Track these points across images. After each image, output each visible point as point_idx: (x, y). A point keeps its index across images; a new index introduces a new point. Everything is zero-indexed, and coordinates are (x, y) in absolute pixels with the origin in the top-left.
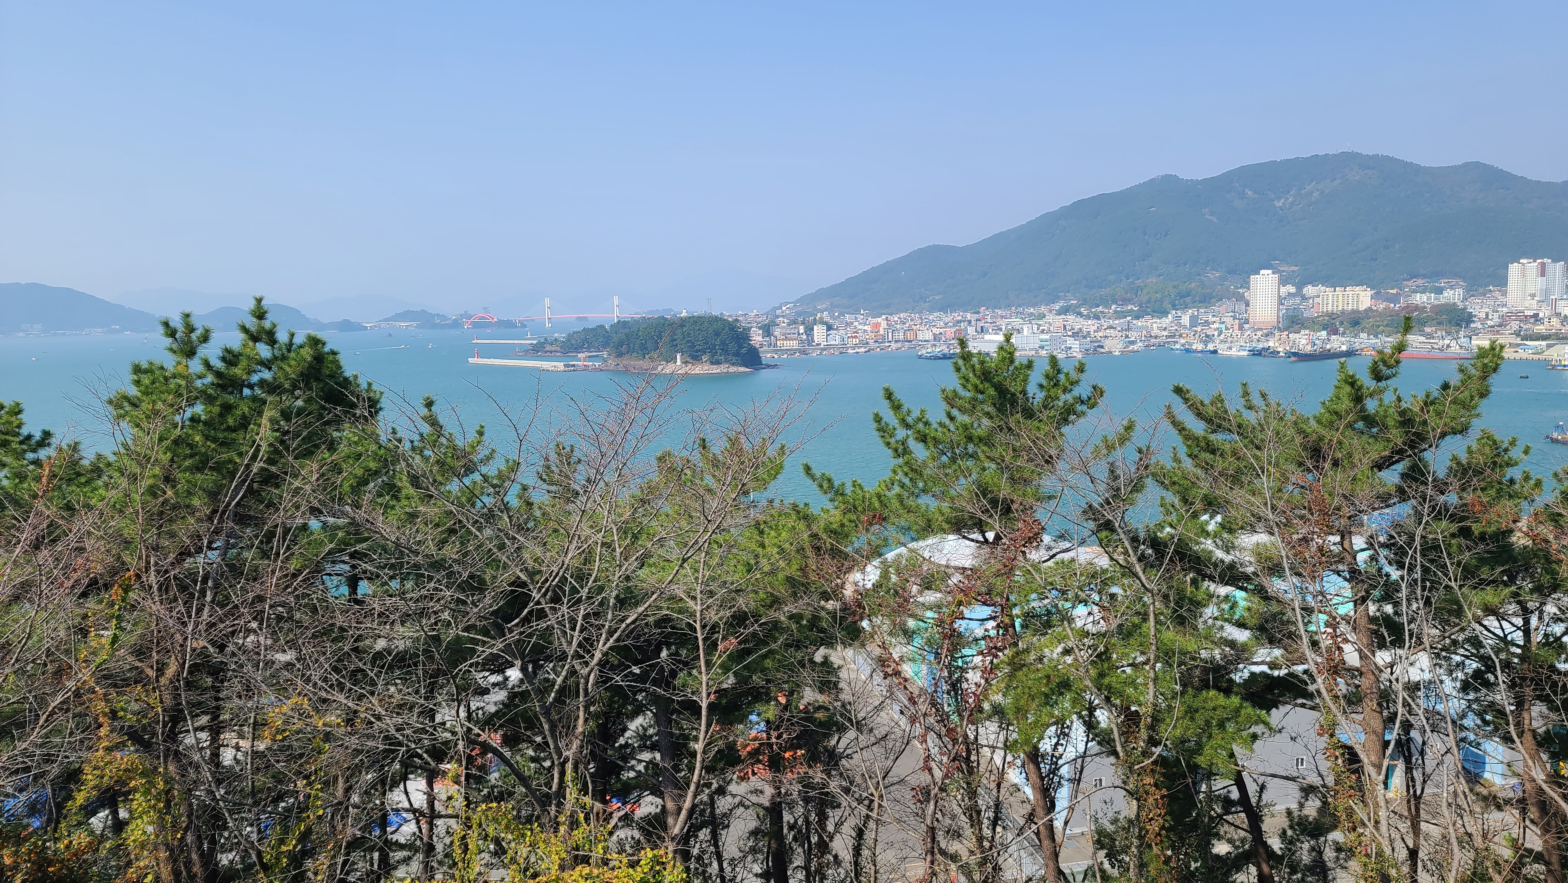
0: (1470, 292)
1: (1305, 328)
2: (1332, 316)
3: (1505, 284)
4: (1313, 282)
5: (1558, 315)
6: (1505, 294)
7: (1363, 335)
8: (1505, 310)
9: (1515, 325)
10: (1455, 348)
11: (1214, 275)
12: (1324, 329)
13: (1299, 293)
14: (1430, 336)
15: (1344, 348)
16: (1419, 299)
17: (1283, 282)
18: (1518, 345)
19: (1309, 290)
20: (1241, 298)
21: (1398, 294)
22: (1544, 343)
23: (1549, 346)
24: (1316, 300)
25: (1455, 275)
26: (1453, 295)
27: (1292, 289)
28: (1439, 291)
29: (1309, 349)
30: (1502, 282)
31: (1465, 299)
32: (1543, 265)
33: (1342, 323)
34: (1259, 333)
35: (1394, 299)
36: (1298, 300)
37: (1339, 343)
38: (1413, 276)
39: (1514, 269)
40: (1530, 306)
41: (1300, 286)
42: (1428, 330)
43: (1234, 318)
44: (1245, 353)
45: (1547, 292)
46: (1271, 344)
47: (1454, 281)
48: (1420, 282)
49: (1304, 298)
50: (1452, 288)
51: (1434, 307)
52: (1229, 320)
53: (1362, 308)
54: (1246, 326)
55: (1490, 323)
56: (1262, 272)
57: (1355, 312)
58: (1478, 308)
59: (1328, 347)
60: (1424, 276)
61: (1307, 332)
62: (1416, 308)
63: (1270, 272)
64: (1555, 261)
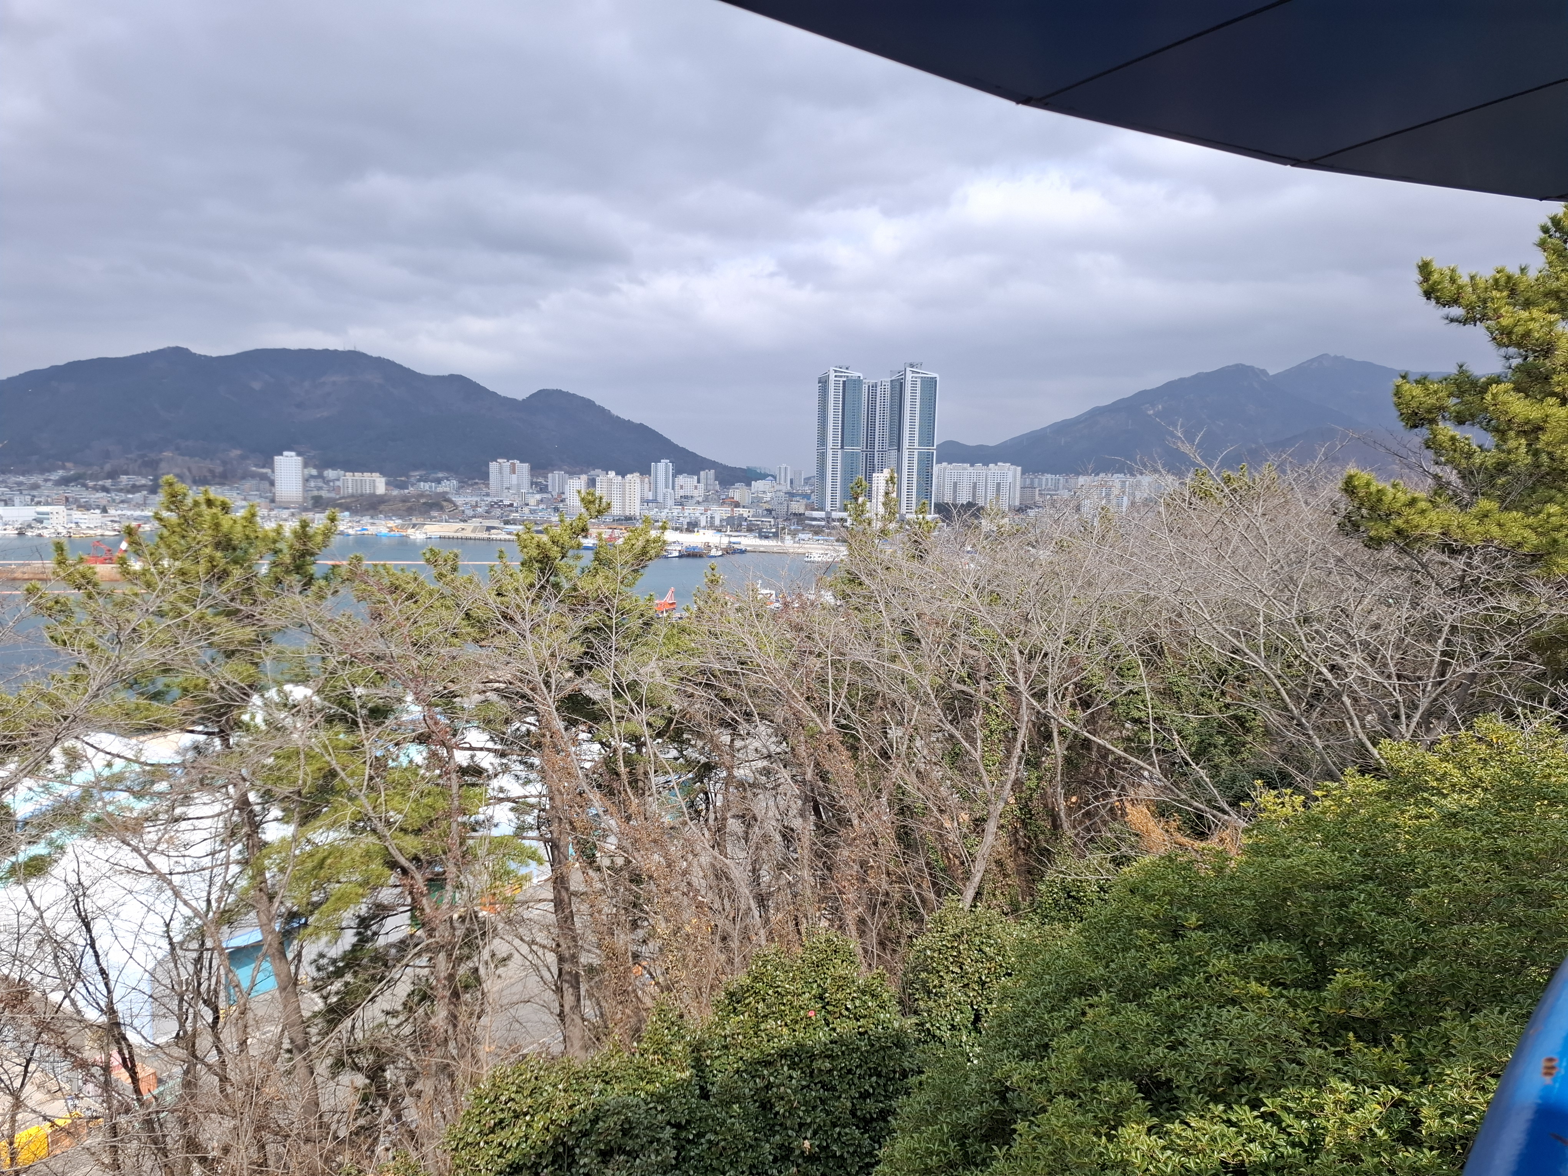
0: (461, 483)
2: (352, 497)
3: (488, 478)
4: (333, 465)
5: (527, 505)
6: (487, 485)
7: (381, 517)
8: (489, 499)
9: (497, 512)
11: (236, 453)
12: (347, 510)
13: (320, 476)
16: (424, 487)
17: (306, 465)
18: (502, 528)
19: (330, 474)
20: (264, 477)
21: (406, 482)
24: (337, 483)
25: (451, 468)
26: (447, 486)
27: (314, 472)
28: (438, 481)
30: (485, 476)
31: (459, 489)
32: (514, 464)
33: (362, 505)
35: (403, 486)
36: (320, 482)
38: (417, 467)
39: (493, 466)
40: (507, 497)
41: (321, 469)
42: (433, 514)
43: (260, 497)
45: (518, 486)
47: (449, 473)
48: (423, 472)
49: (326, 481)
50: (447, 479)
51: (436, 495)
52: (254, 499)
53: (379, 492)
54: (272, 505)
55: (479, 510)
56: (285, 453)
57: (373, 495)
60: (426, 468)
62: (423, 495)
63: (293, 454)
64: (522, 462)
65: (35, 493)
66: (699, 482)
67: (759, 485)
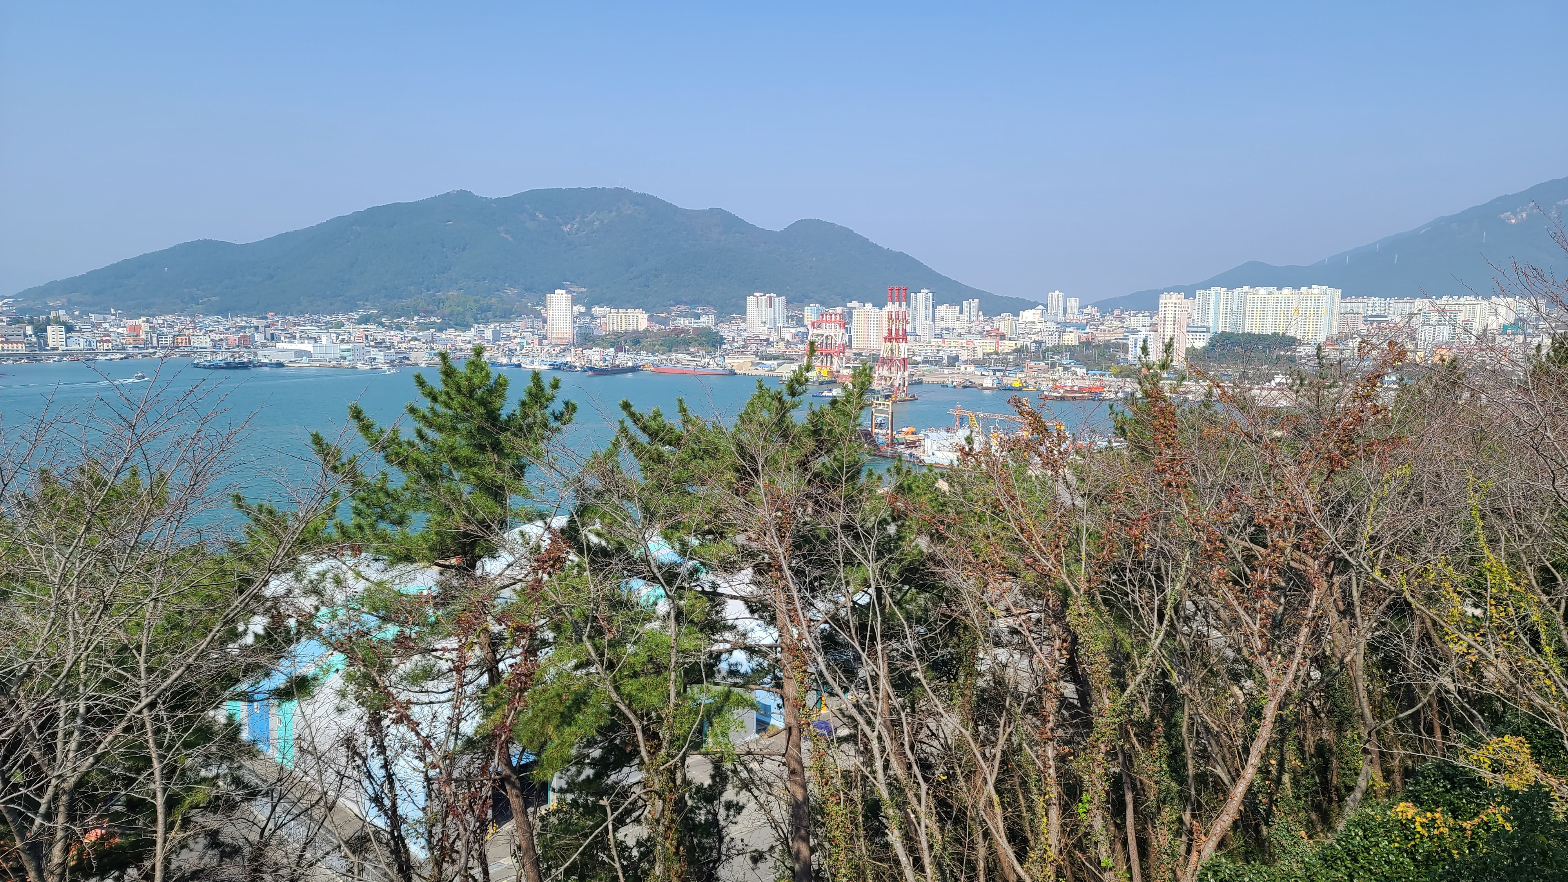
0: (720, 318)
1: (597, 345)
2: (617, 334)
3: (745, 313)
4: (600, 303)
5: (783, 339)
6: (744, 321)
7: (643, 353)
8: (746, 334)
9: (754, 347)
10: (713, 365)
11: (512, 292)
12: (612, 346)
13: (588, 313)
14: (693, 355)
15: (630, 364)
16: (683, 322)
17: (575, 302)
18: (758, 364)
19: (596, 310)
20: (538, 315)
21: (666, 318)
22: (775, 362)
23: (779, 365)
24: (603, 320)
25: (709, 303)
26: (707, 321)
27: (583, 309)
28: (697, 316)
29: (602, 365)
30: (742, 311)
31: (716, 324)
32: (770, 298)
33: (626, 342)
34: (557, 349)
35: (664, 321)
36: (588, 319)
37: (625, 360)
38: (678, 303)
39: (750, 299)
40: (763, 332)
41: (589, 307)
42: (692, 349)
43: (534, 334)
44: (547, 367)
45: (774, 320)
46: (569, 359)
47: (707, 309)
48: (683, 308)
49: (593, 318)
50: (706, 314)
51: (695, 330)
52: (529, 336)
53: (641, 328)
54: (545, 342)
55: (736, 345)
56: (557, 291)
57: (636, 332)
58: (727, 331)
59: (617, 363)
60: (686, 303)
61: (598, 349)
62: (682, 330)
63: (564, 291)
64: (778, 295)
65: (339, 331)
66: (961, 312)
67: (1028, 315)
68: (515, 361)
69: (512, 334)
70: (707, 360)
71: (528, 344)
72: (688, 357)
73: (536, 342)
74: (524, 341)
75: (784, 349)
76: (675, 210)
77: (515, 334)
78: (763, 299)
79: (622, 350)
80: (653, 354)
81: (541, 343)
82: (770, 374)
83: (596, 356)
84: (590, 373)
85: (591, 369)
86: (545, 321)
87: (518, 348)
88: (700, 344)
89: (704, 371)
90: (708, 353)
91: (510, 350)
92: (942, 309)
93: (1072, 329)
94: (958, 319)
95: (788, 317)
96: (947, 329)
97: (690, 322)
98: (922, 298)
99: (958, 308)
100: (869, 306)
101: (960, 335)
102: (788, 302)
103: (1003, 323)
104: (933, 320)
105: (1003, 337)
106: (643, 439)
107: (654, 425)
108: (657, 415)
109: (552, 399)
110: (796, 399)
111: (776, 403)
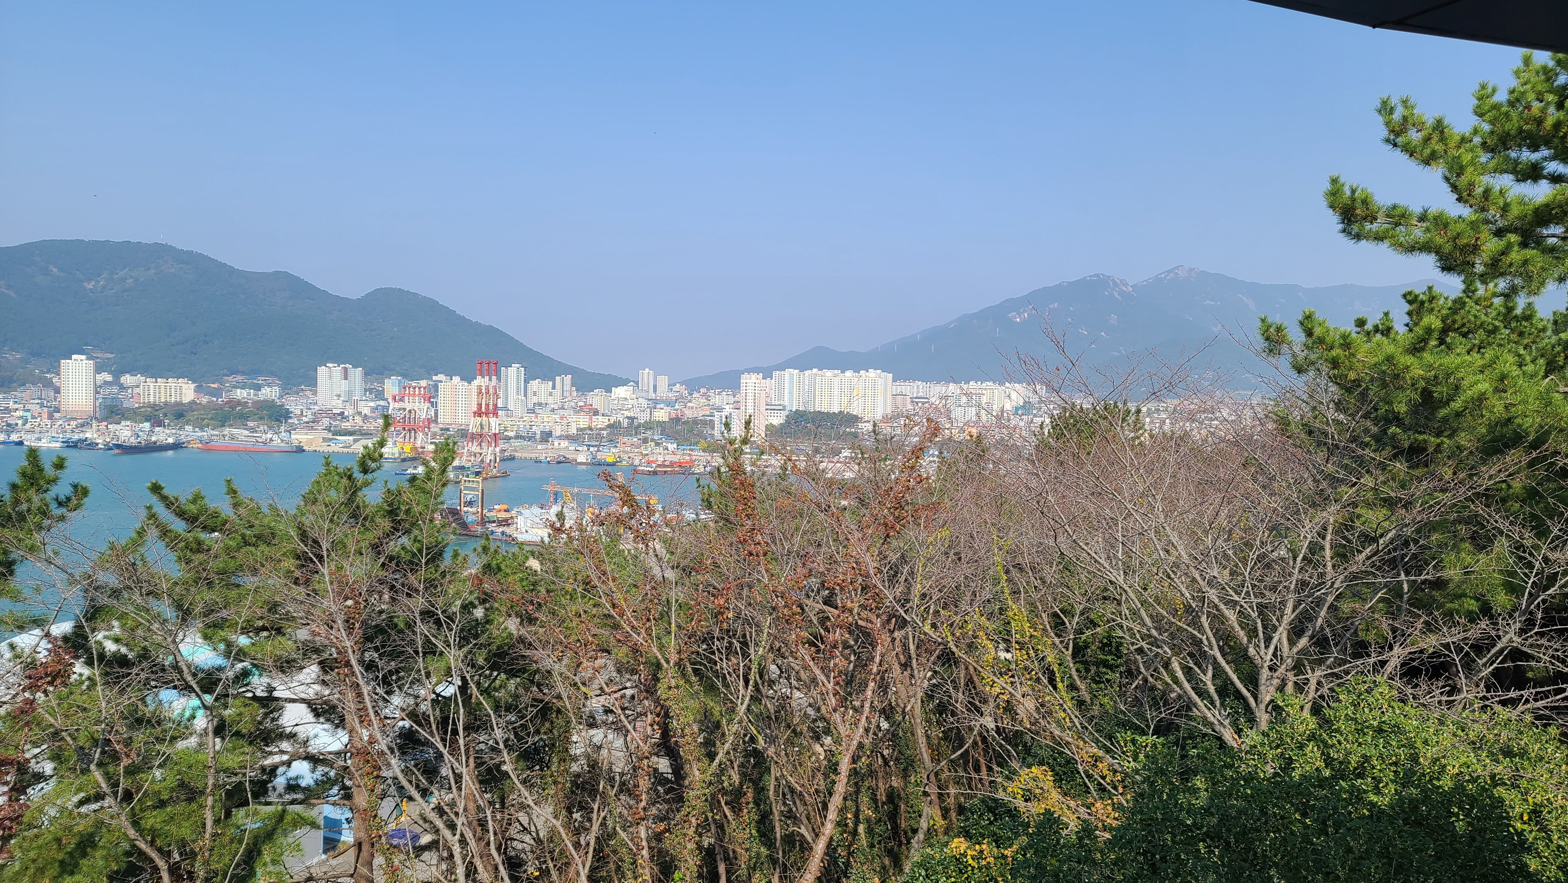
0: (286, 389)
1: (127, 419)
2: (154, 407)
3: (315, 385)
4: (132, 371)
5: (360, 413)
6: (315, 393)
7: (189, 428)
8: (317, 408)
9: (326, 422)
10: (277, 441)
11: (14, 357)
12: (147, 420)
13: (116, 382)
14: (253, 430)
15: (171, 440)
16: (240, 394)
17: (98, 369)
18: (331, 440)
19: (127, 379)
20: (49, 384)
21: (219, 389)
22: (351, 438)
23: (355, 441)
24: (136, 390)
25: (272, 374)
26: (270, 393)
27: (109, 378)
28: (258, 388)
29: (133, 441)
30: (312, 383)
31: (281, 397)
32: (346, 369)
33: (165, 415)
34: (73, 423)
35: (216, 393)
36: (115, 389)
37: (164, 435)
38: (233, 372)
39: (322, 371)
40: (337, 405)
41: (117, 374)
42: (251, 424)
43: (42, 405)
44: (58, 445)
45: (350, 393)
46: (88, 435)
47: (270, 380)
48: (239, 378)
49: (122, 388)
50: (269, 385)
51: (255, 403)
52: (35, 408)
53: (186, 400)
54: (57, 415)
55: (305, 419)
56: (74, 357)
57: (179, 404)
58: (294, 405)
59: (154, 439)
60: (243, 373)
61: (128, 423)
62: (239, 403)
63: (83, 357)
64: (355, 367)
66: (554, 388)
67: (620, 392)
68: (14, 437)
69: (11, 405)
70: (269, 436)
71: (33, 417)
72: (246, 433)
73: (45, 416)
74: (29, 414)
75: (361, 424)
76: (231, 270)
77: (16, 406)
78: (337, 370)
79: (160, 424)
80: (202, 429)
81: (51, 417)
82: (345, 450)
83: (125, 432)
84: (117, 451)
85: (118, 446)
86: (57, 391)
87: (20, 422)
88: (261, 418)
89: (265, 448)
90: (270, 428)
91: (9, 425)
92: (535, 384)
93: (662, 406)
94: (551, 394)
95: (366, 390)
96: (540, 404)
97: (249, 394)
98: (513, 373)
99: (550, 383)
100: (456, 379)
101: (553, 410)
102: (366, 374)
103: (596, 399)
104: (525, 395)
105: (596, 413)
106: (179, 526)
107: (193, 509)
108: (197, 498)
109: (54, 481)
110: (369, 477)
111: (345, 481)
